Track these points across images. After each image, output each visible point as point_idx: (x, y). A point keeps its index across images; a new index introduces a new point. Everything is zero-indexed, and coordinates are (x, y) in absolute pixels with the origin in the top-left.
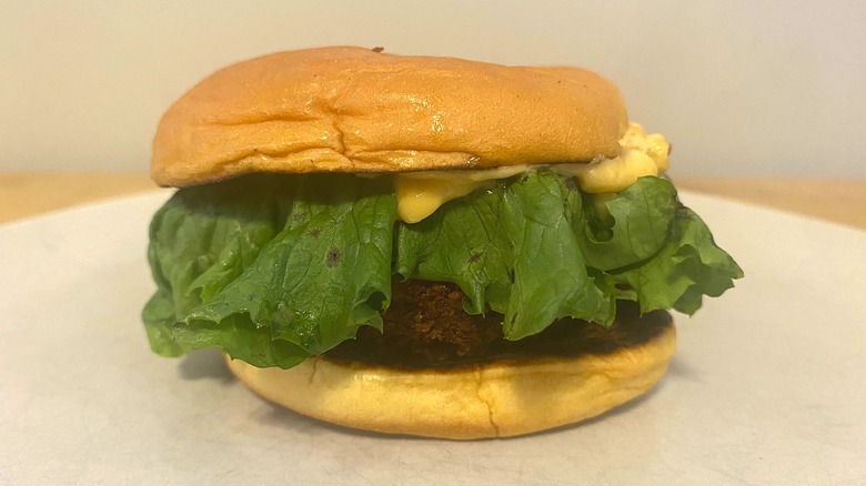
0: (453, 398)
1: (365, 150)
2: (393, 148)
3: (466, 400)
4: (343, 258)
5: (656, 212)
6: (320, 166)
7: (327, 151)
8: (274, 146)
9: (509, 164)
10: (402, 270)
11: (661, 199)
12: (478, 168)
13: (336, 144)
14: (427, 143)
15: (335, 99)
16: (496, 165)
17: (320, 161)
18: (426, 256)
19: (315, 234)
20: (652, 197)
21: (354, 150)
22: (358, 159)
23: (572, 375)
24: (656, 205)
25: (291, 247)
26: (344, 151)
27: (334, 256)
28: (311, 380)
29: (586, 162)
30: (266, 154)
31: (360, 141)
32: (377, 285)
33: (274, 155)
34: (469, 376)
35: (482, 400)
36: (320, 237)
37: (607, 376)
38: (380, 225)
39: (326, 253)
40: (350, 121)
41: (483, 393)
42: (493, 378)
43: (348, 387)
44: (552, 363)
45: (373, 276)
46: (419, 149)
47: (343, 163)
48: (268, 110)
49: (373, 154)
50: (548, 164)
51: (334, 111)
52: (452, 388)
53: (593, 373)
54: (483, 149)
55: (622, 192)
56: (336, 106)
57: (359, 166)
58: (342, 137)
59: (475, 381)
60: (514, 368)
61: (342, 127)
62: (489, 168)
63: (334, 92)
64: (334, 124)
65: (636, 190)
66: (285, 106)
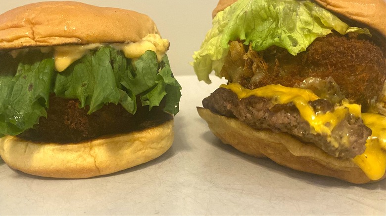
0: (81, 156)
1: (41, 38)
2: (50, 36)
3: (85, 156)
4: (33, 87)
5: (152, 65)
6: (24, 44)
7: (28, 39)
8: (9, 37)
9: (93, 42)
10: (55, 91)
11: (153, 60)
12: (82, 44)
13: (31, 36)
14: (62, 34)
15: (33, 19)
16: (88, 43)
17: (25, 42)
18: (68, 87)
19: (25, 77)
20: (150, 59)
21: (37, 38)
22: (39, 41)
23: (127, 141)
24: (152, 63)
25: (15, 83)
26: (34, 39)
27: (31, 86)
28: (25, 151)
29: (122, 43)
30: (6, 41)
31: (39, 34)
32: (42, 95)
33: (9, 41)
34: (86, 144)
35: (92, 156)
36: (26, 79)
37: (140, 141)
38: (46, 71)
39: (28, 85)
40: (37, 26)
41: (92, 152)
42: (95, 145)
43: (39, 152)
44: (119, 136)
45: (41, 91)
46: (60, 36)
47: (33, 43)
48: (10, 24)
49: (43, 39)
50: (108, 43)
51: (32, 23)
52: (79, 151)
53: (135, 140)
54: (82, 35)
55: (140, 58)
56: (33, 21)
57: (38, 44)
58: (33, 33)
59: (89, 147)
60: (104, 140)
61: (34, 29)
62: (85, 44)
63: (33, 16)
64: (32, 28)
65: (145, 56)
66: (15, 22)
